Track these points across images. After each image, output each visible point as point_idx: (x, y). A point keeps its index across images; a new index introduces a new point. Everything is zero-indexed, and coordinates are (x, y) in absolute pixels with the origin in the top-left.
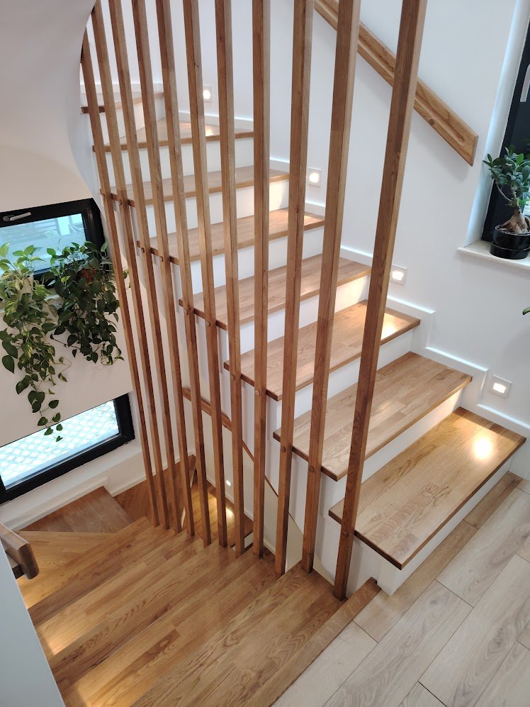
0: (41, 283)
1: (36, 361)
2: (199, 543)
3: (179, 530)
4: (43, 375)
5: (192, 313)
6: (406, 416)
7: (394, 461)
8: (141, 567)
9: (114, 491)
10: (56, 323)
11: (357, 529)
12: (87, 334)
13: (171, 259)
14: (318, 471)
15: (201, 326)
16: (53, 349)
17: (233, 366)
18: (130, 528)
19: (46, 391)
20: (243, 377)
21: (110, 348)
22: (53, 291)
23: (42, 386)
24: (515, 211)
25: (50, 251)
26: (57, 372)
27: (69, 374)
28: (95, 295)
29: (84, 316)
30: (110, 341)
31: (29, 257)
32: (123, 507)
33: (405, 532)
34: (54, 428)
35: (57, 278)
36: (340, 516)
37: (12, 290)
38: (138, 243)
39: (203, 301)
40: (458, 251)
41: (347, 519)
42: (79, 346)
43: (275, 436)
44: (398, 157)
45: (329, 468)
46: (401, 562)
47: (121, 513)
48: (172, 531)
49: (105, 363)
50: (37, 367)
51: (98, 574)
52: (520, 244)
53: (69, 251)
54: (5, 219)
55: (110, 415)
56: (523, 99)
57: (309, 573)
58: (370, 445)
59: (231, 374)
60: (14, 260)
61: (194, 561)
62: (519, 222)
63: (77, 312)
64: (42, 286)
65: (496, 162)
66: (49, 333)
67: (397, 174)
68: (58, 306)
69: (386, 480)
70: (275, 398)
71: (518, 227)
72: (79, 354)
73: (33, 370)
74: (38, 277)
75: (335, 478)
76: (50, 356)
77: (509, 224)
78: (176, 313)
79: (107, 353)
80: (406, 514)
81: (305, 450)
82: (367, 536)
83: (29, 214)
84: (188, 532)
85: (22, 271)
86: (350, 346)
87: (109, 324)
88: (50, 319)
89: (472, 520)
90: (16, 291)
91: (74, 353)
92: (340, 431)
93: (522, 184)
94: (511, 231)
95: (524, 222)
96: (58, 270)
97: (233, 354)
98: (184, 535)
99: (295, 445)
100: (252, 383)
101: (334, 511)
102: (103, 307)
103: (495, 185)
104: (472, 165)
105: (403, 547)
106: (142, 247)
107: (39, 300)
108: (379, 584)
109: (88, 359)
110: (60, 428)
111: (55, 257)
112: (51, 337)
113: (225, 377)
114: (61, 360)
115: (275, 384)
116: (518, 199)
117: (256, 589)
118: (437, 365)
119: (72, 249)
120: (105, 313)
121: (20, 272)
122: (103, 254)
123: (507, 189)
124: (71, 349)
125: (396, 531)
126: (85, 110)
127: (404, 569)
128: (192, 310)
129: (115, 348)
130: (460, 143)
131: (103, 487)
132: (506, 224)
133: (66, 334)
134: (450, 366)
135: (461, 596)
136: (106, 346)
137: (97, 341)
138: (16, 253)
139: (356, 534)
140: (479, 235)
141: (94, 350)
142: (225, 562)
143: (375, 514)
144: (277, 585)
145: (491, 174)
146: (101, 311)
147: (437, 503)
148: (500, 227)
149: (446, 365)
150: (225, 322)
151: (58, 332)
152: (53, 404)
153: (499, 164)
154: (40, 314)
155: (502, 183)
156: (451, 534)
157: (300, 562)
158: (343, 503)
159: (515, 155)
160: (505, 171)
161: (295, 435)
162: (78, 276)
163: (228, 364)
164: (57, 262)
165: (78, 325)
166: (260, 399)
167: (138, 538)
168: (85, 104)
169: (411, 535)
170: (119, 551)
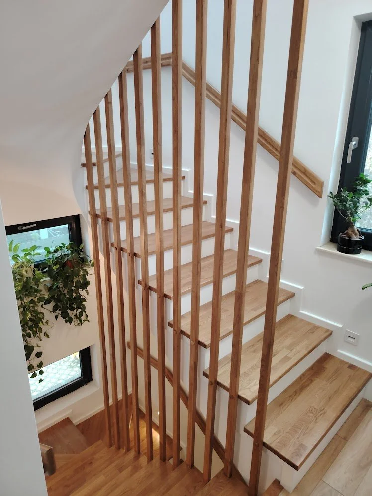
0: (39, 270)
1: (30, 324)
2: (144, 459)
3: (128, 450)
4: (35, 333)
5: (148, 289)
6: (291, 358)
7: (285, 391)
8: (101, 478)
9: (76, 421)
10: (47, 297)
11: (265, 440)
12: (67, 304)
13: (135, 255)
14: (236, 398)
15: (154, 297)
16: (43, 314)
17: (175, 325)
18: (90, 449)
19: (35, 345)
20: (182, 332)
21: (81, 314)
22: (46, 274)
23: (33, 341)
24: (350, 225)
25: (46, 249)
26: (43, 332)
27: (51, 333)
28: (75, 277)
29: (66, 292)
30: (81, 309)
31: (32, 253)
32: (82, 433)
33: (298, 443)
34: (37, 372)
35: (50, 266)
36: (253, 431)
37: (19, 275)
38: (113, 245)
39: (156, 281)
40: (316, 249)
41: (257, 434)
42: (60, 312)
43: (205, 374)
44: (284, 199)
45: (244, 396)
46: (298, 464)
47: (82, 438)
48: (123, 451)
49: (76, 324)
50: (30, 328)
51: (67, 486)
52: (355, 245)
53: (59, 249)
54: (19, 228)
55: (69, 364)
56: (349, 160)
57: (229, 478)
58: (273, 377)
59: (174, 330)
60: (22, 255)
61: (141, 473)
62: (353, 232)
63: (61, 289)
64: (40, 271)
65: (336, 196)
66: (41, 304)
67: (283, 208)
68: (49, 285)
69: (281, 405)
70: (205, 346)
71: (353, 235)
72: (60, 317)
73: (27, 329)
74: (37, 266)
75: (248, 403)
76: (41, 320)
77: (347, 233)
78: (136, 289)
79: (78, 318)
80: (297, 429)
81: (227, 383)
82: (273, 446)
83: (35, 225)
84: (135, 451)
85: (27, 262)
86: (251, 310)
87: (81, 297)
88: (44, 294)
89: (342, 434)
90: (22, 275)
91: (56, 317)
92: (249, 369)
93: (353, 209)
94: (349, 237)
95: (356, 232)
96: (51, 261)
97: (176, 315)
98: (132, 453)
99: (219, 379)
100: (189, 336)
101: (247, 428)
102: (79, 285)
103: (336, 209)
104: (321, 198)
105: (297, 454)
106: (115, 246)
107: (37, 281)
108: (282, 483)
109: (66, 322)
110: (41, 372)
111: (49, 252)
112: (42, 307)
113: (169, 332)
114: (47, 322)
115: (205, 336)
116: (352, 218)
117: (190, 492)
118: (309, 324)
119: (60, 247)
120: (79, 289)
121: (25, 263)
122: (81, 250)
123: (344, 212)
124: (55, 314)
125: (291, 441)
126: (83, 165)
127: (299, 470)
128: (147, 287)
129: (84, 314)
130: (314, 186)
131: (68, 418)
132: (345, 232)
133: (52, 304)
134: (317, 324)
135: (341, 491)
136: (78, 312)
137: (72, 309)
138: (23, 250)
139: (264, 444)
140: (329, 239)
141: (70, 315)
142: (164, 474)
143: (276, 431)
144: (207, 488)
145: (333, 203)
146: (77, 287)
147: (318, 421)
148: (342, 235)
149: (315, 323)
150: (171, 295)
151: (47, 302)
152: (39, 355)
153: (337, 197)
154: (37, 291)
155: (341, 208)
156: (329, 445)
157: (223, 469)
158: (255, 420)
159: (347, 192)
160: (342, 201)
161: (219, 373)
162: (63, 265)
163: (172, 323)
164: (50, 256)
165: (62, 298)
166: (194, 347)
167: (97, 456)
168: (84, 162)
169: (302, 444)
170: (83, 467)
